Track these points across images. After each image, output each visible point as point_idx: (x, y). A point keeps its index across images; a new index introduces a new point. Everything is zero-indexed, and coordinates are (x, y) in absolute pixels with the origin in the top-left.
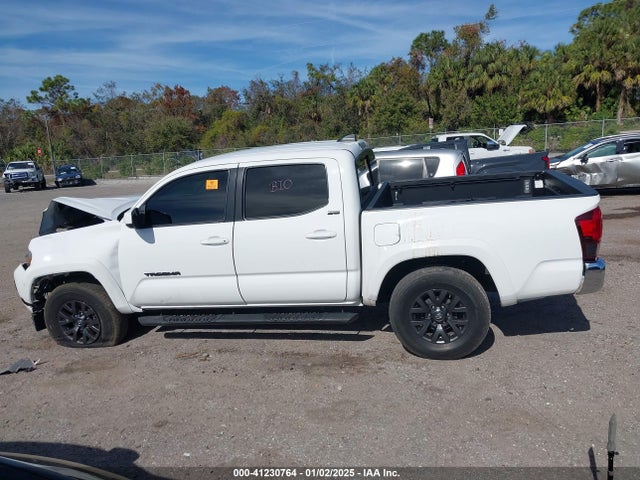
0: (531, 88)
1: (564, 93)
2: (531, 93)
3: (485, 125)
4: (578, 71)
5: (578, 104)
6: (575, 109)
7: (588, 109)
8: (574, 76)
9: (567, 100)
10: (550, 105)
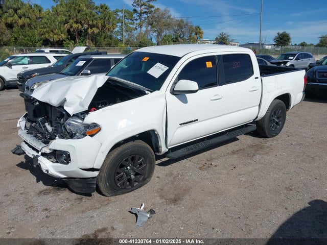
0: (45, 28)
1: (62, 32)
2: (45, 30)
3: (21, 45)
4: (66, 22)
5: (68, 38)
6: (68, 41)
7: (73, 42)
8: (64, 24)
9: (63, 36)
10: (56, 38)
